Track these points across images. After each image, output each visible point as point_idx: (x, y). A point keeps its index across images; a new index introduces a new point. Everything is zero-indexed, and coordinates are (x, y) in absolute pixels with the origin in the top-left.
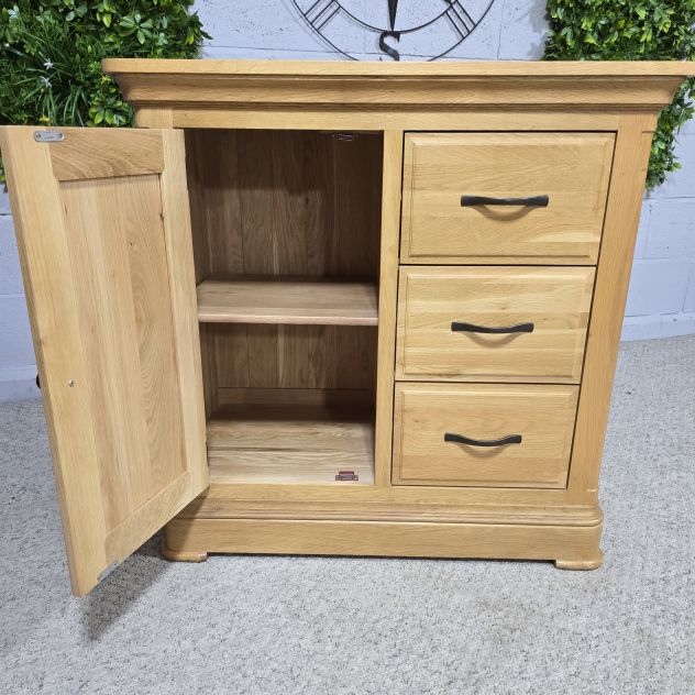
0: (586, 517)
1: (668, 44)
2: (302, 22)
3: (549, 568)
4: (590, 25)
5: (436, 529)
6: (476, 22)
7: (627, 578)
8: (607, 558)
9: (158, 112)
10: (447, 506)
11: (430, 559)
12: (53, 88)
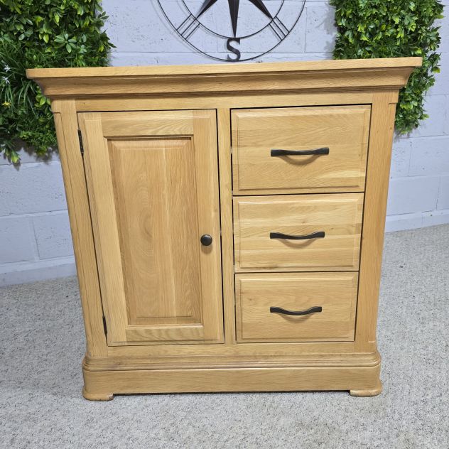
0: (369, 360)
1: (415, 39)
2: (175, 34)
3: (346, 396)
4: (363, 29)
5: (268, 372)
6: (289, 30)
7: (398, 401)
8: (385, 387)
9: (66, 102)
10: (275, 356)
11: (265, 392)
12: (12, 83)
